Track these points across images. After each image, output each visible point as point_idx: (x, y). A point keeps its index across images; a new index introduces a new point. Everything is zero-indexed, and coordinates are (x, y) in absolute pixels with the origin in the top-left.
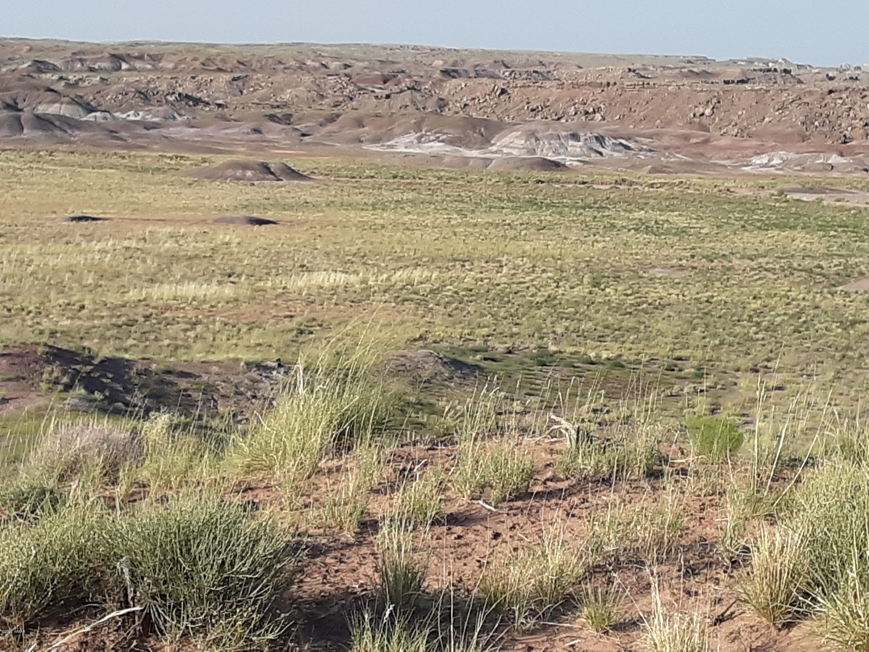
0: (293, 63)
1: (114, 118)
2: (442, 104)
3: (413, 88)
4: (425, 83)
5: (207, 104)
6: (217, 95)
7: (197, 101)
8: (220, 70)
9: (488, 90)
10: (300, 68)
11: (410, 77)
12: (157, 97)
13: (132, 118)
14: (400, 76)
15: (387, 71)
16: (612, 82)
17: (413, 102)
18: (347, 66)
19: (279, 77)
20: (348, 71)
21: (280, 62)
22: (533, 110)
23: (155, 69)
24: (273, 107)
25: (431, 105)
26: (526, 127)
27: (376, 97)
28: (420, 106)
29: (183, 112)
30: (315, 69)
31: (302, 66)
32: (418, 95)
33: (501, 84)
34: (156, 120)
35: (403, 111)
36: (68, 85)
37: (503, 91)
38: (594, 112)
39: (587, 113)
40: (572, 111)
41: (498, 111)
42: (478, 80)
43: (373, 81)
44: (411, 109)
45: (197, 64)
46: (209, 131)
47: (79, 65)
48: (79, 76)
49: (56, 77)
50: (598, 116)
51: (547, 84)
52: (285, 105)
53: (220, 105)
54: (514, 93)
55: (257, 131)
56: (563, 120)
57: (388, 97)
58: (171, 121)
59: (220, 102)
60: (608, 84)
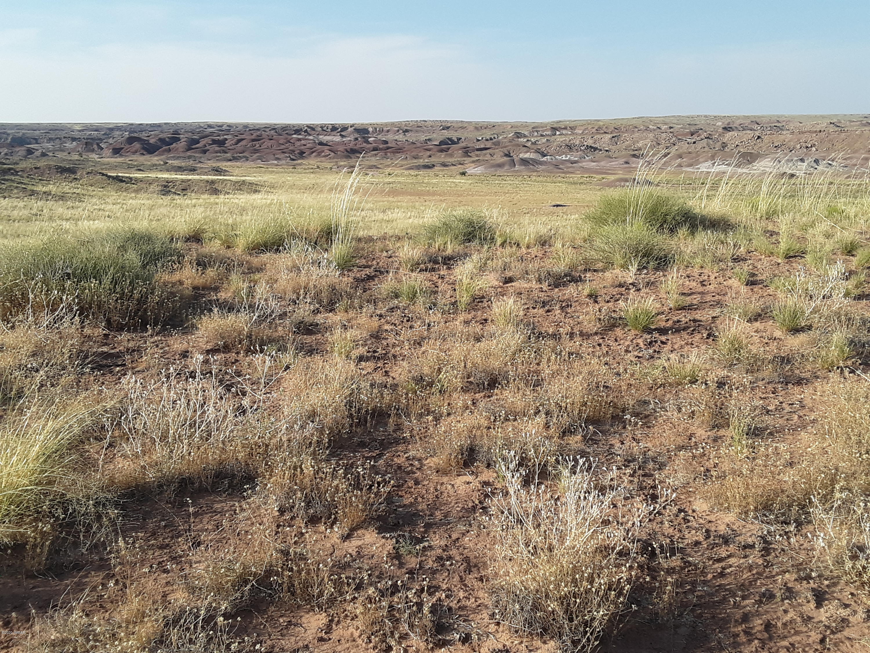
0: (642, 127)
1: (556, 159)
2: (724, 145)
3: (708, 138)
4: (715, 135)
5: (601, 150)
6: (604, 145)
7: (595, 149)
8: (605, 133)
9: (750, 137)
10: (646, 130)
11: (706, 132)
12: (576, 148)
13: (564, 158)
14: (700, 131)
15: (693, 129)
16: (822, 130)
17: (708, 144)
18: (671, 128)
19: (636, 135)
20: (672, 130)
21: (636, 127)
22: (776, 147)
23: (573, 134)
24: (634, 150)
25: (718, 146)
26: (772, 156)
27: (688, 143)
28: (712, 147)
29: (588, 155)
30: (654, 130)
31: (647, 129)
32: (710, 141)
33: (757, 134)
34: (576, 159)
35: (703, 150)
36: (532, 143)
37: (759, 137)
38: (811, 147)
39: (807, 147)
40: (798, 146)
41: (756, 148)
42: (744, 132)
43: (685, 135)
44: (707, 149)
45: (594, 130)
46: (602, 163)
47: (536, 134)
48: (536, 139)
49: (525, 140)
50: (814, 149)
51: (784, 132)
52: (640, 149)
53: (607, 151)
54: (766, 139)
55: (627, 163)
56: (793, 152)
57: (694, 143)
58: (583, 159)
59: (607, 149)
60: (820, 131)
